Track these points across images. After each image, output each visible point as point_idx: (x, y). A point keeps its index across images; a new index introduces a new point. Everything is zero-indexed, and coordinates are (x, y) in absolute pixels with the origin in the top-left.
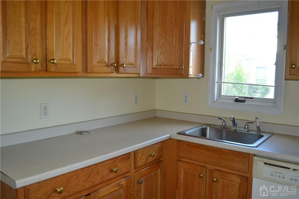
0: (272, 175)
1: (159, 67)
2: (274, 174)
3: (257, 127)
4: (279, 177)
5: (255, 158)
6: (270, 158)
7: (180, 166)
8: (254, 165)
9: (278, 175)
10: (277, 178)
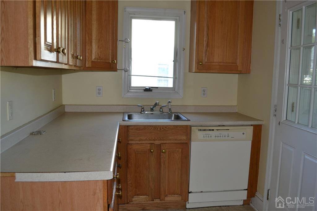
0: (204, 137)
1: (96, 61)
2: (205, 136)
3: (169, 109)
4: (209, 137)
5: (192, 127)
6: (201, 126)
7: (131, 148)
8: (192, 132)
9: (207, 136)
10: (207, 138)
